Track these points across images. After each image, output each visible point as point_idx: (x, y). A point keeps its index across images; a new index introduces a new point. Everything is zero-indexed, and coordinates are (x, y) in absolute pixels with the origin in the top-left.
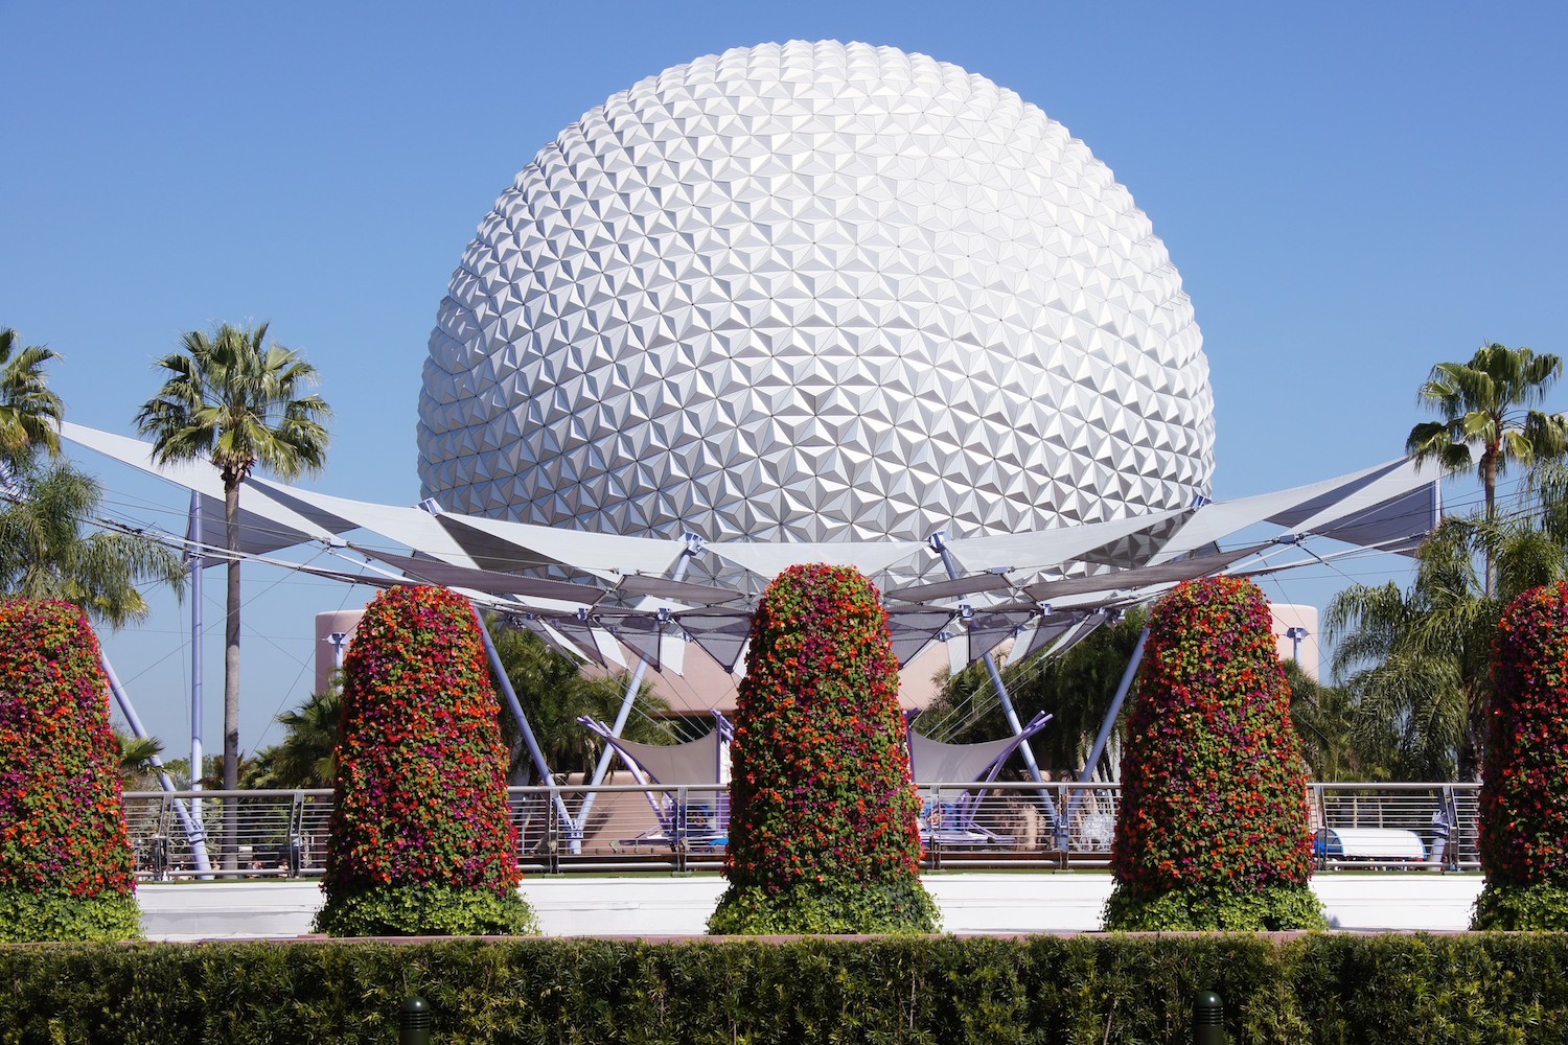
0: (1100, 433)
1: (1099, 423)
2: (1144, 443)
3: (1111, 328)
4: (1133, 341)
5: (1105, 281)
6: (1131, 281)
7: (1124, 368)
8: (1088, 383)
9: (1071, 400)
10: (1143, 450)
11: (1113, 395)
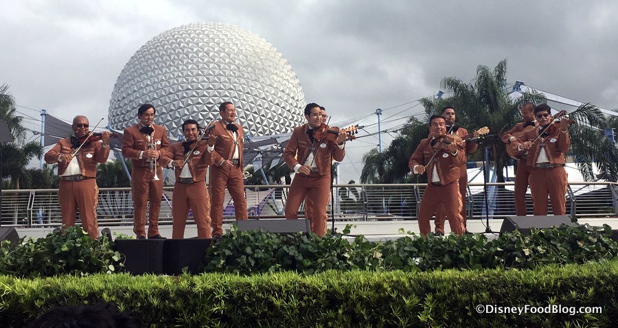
0: (281, 117)
1: (280, 114)
2: (291, 120)
3: (283, 91)
4: (288, 94)
5: (281, 80)
6: (287, 80)
7: (286, 101)
8: (277, 104)
9: (273, 109)
10: (291, 122)
11: (283, 107)
